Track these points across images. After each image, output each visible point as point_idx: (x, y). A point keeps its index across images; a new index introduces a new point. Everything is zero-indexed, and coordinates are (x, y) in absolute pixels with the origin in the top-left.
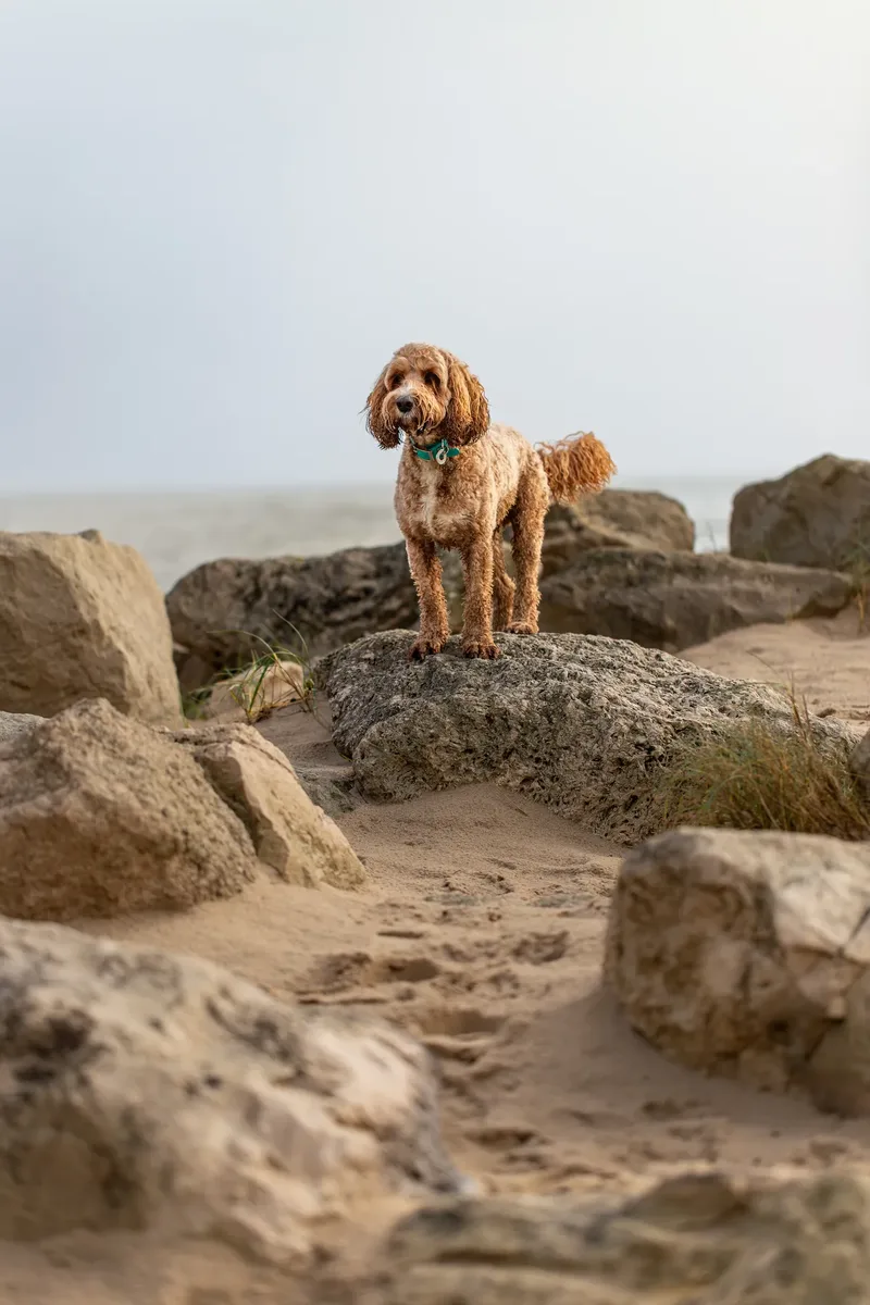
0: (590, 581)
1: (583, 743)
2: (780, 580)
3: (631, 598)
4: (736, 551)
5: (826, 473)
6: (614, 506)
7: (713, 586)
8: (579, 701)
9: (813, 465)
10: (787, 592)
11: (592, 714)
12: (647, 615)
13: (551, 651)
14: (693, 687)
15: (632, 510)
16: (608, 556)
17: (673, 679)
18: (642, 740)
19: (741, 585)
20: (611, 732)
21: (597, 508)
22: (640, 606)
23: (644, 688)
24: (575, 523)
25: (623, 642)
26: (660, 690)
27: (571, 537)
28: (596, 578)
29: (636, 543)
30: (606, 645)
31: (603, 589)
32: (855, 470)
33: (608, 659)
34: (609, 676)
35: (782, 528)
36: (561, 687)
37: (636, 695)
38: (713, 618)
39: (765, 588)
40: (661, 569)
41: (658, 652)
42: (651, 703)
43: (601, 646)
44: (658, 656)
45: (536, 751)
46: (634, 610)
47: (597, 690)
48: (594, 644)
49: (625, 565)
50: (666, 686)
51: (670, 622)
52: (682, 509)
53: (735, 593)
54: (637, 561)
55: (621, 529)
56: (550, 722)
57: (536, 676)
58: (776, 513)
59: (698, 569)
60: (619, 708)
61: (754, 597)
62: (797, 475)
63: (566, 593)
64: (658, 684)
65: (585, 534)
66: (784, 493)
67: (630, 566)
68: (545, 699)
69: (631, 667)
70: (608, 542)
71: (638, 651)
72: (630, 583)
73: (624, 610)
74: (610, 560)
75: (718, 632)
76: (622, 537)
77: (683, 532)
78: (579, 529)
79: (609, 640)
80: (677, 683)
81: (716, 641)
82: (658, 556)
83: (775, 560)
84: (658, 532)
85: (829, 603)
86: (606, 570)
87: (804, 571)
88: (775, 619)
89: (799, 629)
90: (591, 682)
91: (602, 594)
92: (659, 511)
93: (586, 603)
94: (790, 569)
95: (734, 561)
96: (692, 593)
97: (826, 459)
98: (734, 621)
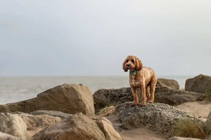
0: (162, 94)
1: (160, 121)
2: (193, 95)
3: (168, 97)
4: (186, 90)
5: (201, 77)
6: (166, 82)
7: (182, 95)
8: (159, 114)
9: (199, 76)
10: (194, 97)
11: (161, 116)
12: (171, 100)
13: (155, 106)
14: (178, 112)
15: (169, 83)
16: (165, 90)
17: (175, 111)
18: (169, 121)
19: (186, 95)
20: (164, 119)
21: (163, 82)
22: (170, 98)
23: (170, 112)
24: (160, 84)
25: (167, 105)
26: (172, 113)
27: (159, 87)
28: (163, 94)
29: (170, 88)
30: (164, 105)
31: (164, 95)
32: (206, 77)
33: (164, 107)
34: (164, 110)
35: (194, 86)
36: (156, 112)
37: (168, 114)
38: (182, 101)
39: (190, 96)
40: (173, 92)
41: (172, 106)
42: (171, 115)
43: (163, 105)
44: (172, 107)
45: (152, 122)
46: (169, 99)
47: (162, 113)
48: (162, 105)
49: (168, 92)
50: (173, 112)
51: (175, 101)
52: (177, 82)
53: (186, 97)
54: (170, 91)
56: (154, 118)
57: (152, 110)
58: (192, 84)
59: (180, 93)
60: (166, 116)
61: (189, 97)
62: (196, 77)
63: (158, 96)
64: (172, 112)
65: (161, 86)
66: (194, 80)
67: (169, 92)
68: (154, 114)
69: (168, 109)
70: (165, 88)
71: (169, 106)
72: (168, 95)
73: (167, 99)
74: (165, 91)
75: (183, 103)
76: (167, 87)
77: (178, 87)
78: (160, 85)
79: (164, 104)
80: (175, 112)
81: (182, 104)
82: (173, 90)
83: (193, 91)
84: (173, 86)
85: (201, 99)
86: (164, 92)
87: (197, 93)
88: (193, 101)
89: (196, 103)
90: (161, 111)
91: (164, 96)
92: (173, 83)
93: (161, 98)
94: (194, 93)
95: (185, 91)
96: (179, 97)
97: (201, 75)
98: (185, 101)
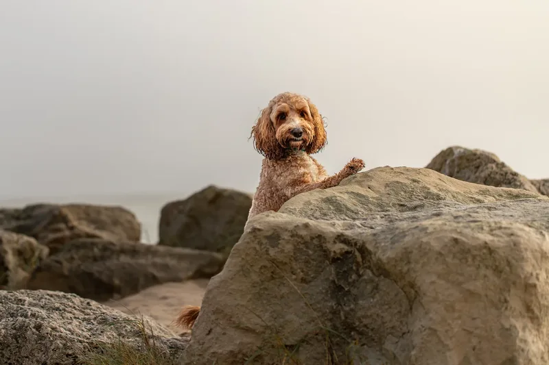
0: (72, 258)
1: (36, 354)
2: (181, 257)
3: (95, 268)
4: (161, 242)
5: (210, 196)
6: (93, 215)
7: (142, 261)
8: (34, 330)
9: (203, 192)
10: (184, 265)
11: (41, 337)
12: (104, 278)
13: (25, 301)
14: (104, 321)
15: (103, 217)
16: (81, 243)
17: (94, 316)
18: (70, 352)
19: (158, 260)
20: (52, 347)
21: (83, 216)
22: (100, 273)
23: (75, 322)
24: (70, 225)
25: (69, 295)
26: (85, 323)
27: (67, 233)
28: (76, 256)
29: (105, 236)
30: (58, 296)
31: (80, 262)
32: (225, 194)
33: (57, 305)
34: (56, 315)
35: (187, 228)
36: (25, 322)
37: (69, 326)
38: (142, 280)
39: (172, 262)
40: (113, 252)
41: (88, 300)
42: (77, 330)
43: (54, 297)
44: (88, 303)
45: (9, 359)
46: (97, 275)
47: (45, 323)
48: (51, 296)
49: (92, 250)
50: (88, 321)
51: (117, 282)
52: (133, 216)
53: (155, 265)
54: (100, 247)
55: (98, 228)
56: (18, 342)
57: (12, 315)
58: (183, 219)
59: (134, 252)
60: (58, 334)
61: (165, 267)
62: (196, 197)
63: (58, 265)
64: (84, 320)
65: (76, 231)
66: (188, 207)
67: (96, 250)
68: (15, 329)
69: (69, 309)
70: (89, 236)
71: (77, 300)
72: (95, 259)
73: (90, 275)
74: (84, 246)
75: (145, 286)
76: (98, 233)
77: (134, 230)
78: (72, 228)
79: (61, 294)
80: (95, 319)
81: (143, 292)
82: (112, 244)
83: (185, 246)
84: (118, 230)
85: (208, 270)
86: (82, 252)
87: (197, 252)
88: (177, 280)
89: (191, 285)
90: (43, 319)
91: (79, 266)
92: (119, 218)
94: (187, 251)
96: (129, 264)
97: (211, 188)
98: (154, 281)
